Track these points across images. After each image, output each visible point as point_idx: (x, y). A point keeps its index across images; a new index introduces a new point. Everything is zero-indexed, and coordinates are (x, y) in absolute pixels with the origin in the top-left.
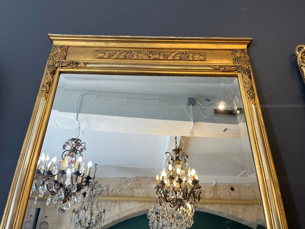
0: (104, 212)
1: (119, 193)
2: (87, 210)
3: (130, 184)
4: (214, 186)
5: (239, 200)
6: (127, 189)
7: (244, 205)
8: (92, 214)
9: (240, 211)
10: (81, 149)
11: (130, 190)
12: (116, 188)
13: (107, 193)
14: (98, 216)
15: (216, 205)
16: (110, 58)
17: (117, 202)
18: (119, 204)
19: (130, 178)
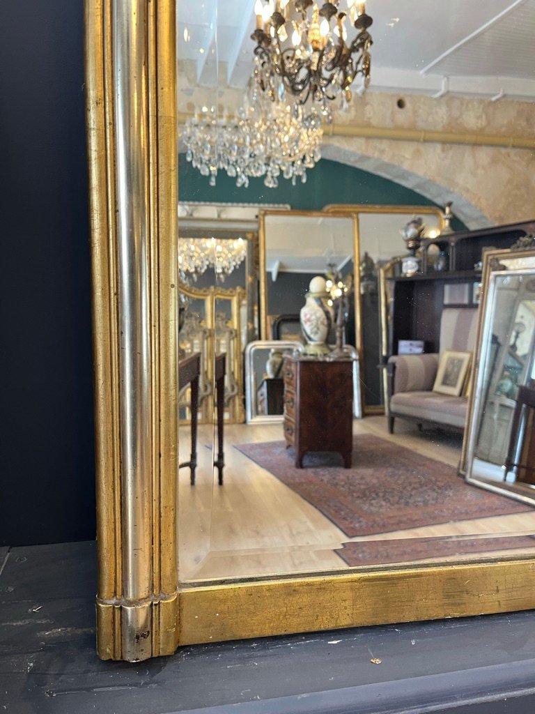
4: (360, 95)
5: (409, 129)
15: (358, 139)
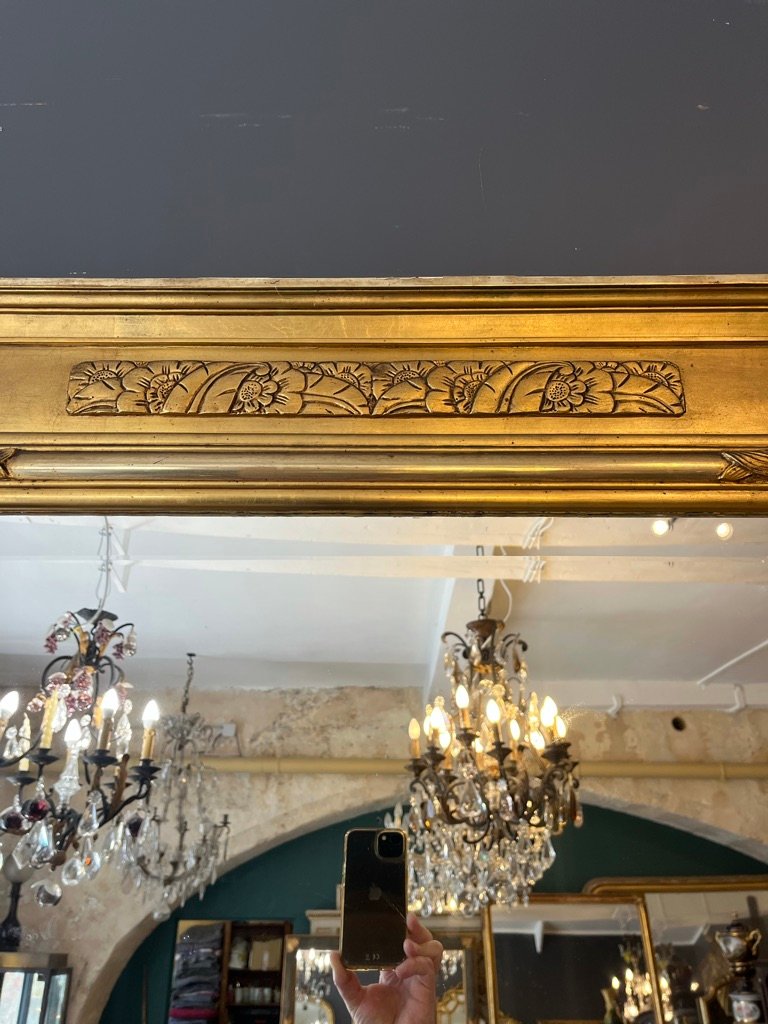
0: (225, 823)
1: (277, 744)
2: (164, 820)
3: (315, 711)
4: (614, 716)
5: (700, 762)
6: (306, 731)
7: (716, 778)
8: (183, 829)
9: (704, 802)
10: (119, 647)
11: (318, 735)
12: (268, 729)
13: (234, 744)
14: (204, 840)
15: (621, 780)
16: (149, 413)
17: (273, 779)
18: (280, 784)
19: (314, 691)
